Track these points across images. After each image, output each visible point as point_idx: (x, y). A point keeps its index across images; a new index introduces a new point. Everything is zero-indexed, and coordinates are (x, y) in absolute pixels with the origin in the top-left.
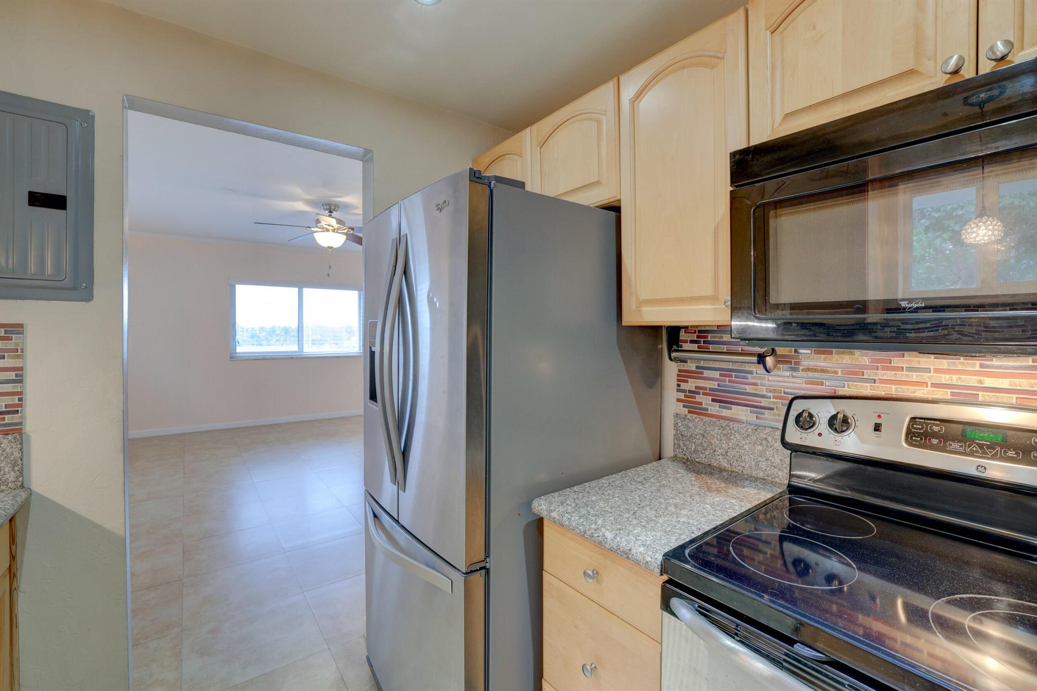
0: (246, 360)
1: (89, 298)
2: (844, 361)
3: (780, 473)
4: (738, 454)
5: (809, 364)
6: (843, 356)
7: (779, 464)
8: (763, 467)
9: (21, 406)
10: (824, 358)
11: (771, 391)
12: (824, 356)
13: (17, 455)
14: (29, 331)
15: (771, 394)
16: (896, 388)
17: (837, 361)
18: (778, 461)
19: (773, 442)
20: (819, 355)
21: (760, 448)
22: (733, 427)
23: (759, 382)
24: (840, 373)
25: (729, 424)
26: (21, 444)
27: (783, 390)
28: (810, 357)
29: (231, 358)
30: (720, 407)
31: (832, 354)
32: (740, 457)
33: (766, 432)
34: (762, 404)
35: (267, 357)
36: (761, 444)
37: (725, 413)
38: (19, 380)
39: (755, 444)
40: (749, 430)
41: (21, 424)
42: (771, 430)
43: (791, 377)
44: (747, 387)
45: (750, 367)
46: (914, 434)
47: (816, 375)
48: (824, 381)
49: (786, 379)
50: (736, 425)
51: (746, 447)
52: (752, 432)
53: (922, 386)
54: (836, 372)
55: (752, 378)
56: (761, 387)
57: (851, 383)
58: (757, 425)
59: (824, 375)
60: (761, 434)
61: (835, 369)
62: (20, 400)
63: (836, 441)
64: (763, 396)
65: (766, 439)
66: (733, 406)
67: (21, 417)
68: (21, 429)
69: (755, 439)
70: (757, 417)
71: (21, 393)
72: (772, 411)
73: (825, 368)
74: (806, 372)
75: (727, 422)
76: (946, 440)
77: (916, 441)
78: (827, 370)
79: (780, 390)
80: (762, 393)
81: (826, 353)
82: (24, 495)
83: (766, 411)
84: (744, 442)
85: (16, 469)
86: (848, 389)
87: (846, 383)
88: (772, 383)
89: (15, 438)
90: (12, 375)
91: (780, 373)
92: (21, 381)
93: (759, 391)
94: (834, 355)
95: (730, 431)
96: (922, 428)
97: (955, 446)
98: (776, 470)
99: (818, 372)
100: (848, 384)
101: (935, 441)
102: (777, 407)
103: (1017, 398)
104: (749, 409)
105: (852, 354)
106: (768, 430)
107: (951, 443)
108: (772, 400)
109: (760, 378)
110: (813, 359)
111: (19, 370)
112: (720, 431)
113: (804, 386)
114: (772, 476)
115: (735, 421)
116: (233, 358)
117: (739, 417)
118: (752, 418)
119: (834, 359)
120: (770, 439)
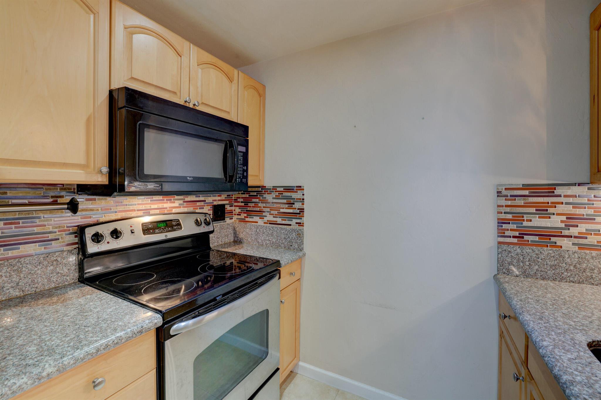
2: (102, 204)
3: (68, 278)
4: (30, 280)
5: (83, 207)
6: (101, 201)
7: (67, 273)
8: (55, 280)
10: (91, 203)
11: (56, 228)
12: (92, 201)
15: (57, 230)
16: (125, 214)
17: (99, 204)
18: (67, 271)
19: (62, 260)
20: (89, 202)
21: (52, 267)
22: (24, 262)
23: (46, 223)
24: (100, 210)
25: (20, 260)
27: (66, 225)
28: (83, 203)
30: (4, 250)
31: (96, 200)
32: (33, 281)
33: (56, 255)
34: (50, 238)
36: (52, 265)
37: (10, 254)
39: (47, 267)
40: (41, 259)
42: (60, 253)
43: (71, 217)
44: (35, 229)
45: (38, 214)
46: (144, 230)
47: (87, 213)
48: (92, 216)
49: (68, 218)
50: (27, 260)
51: (39, 272)
52: (44, 259)
53: (133, 211)
54: (98, 210)
55: (39, 222)
56: (49, 226)
57: (106, 214)
58: (47, 253)
59: (91, 213)
60: (52, 258)
61: (98, 208)
63: (117, 243)
64: (50, 232)
65: (56, 260)
66: (20, 246)
69: (47, 263)
70: (45, 248)
72: (58, 241)
73: (92, 209)
74: (81, 212)
75: (17, 259)
76: (154, 230)
77: (146, 233)
78: (93, 209)
79: (64, 226)
80: (49, 230)
81: (92, 200)
83: (53, 242)
84: (36, 269)
86: (104, 218)
87: (103, 215)
88: (57, 222)
91: (63, 215)
93: (46, 230)
94: (97, 201)
95: (21, 266)
96: (146, 227)
97: (157, 231)
98: (65, 277)
99: (88, 211)
100: (104, 215)
101: (151, 231)
102: (61, 237)
103: (159, 211)
104: (37, 244)
105: (106, 199)
106: (57, 254)
107: (155, 230)
108: (57, 233)
109: (47, 221)
110: (85, 204)
112: (9, 269)
113: (80, 220)
114: (62, 282)
115: (26, 257)
117: (28, 253)
118: (42, 250)
119: (97, 203)
120: (59, 259)
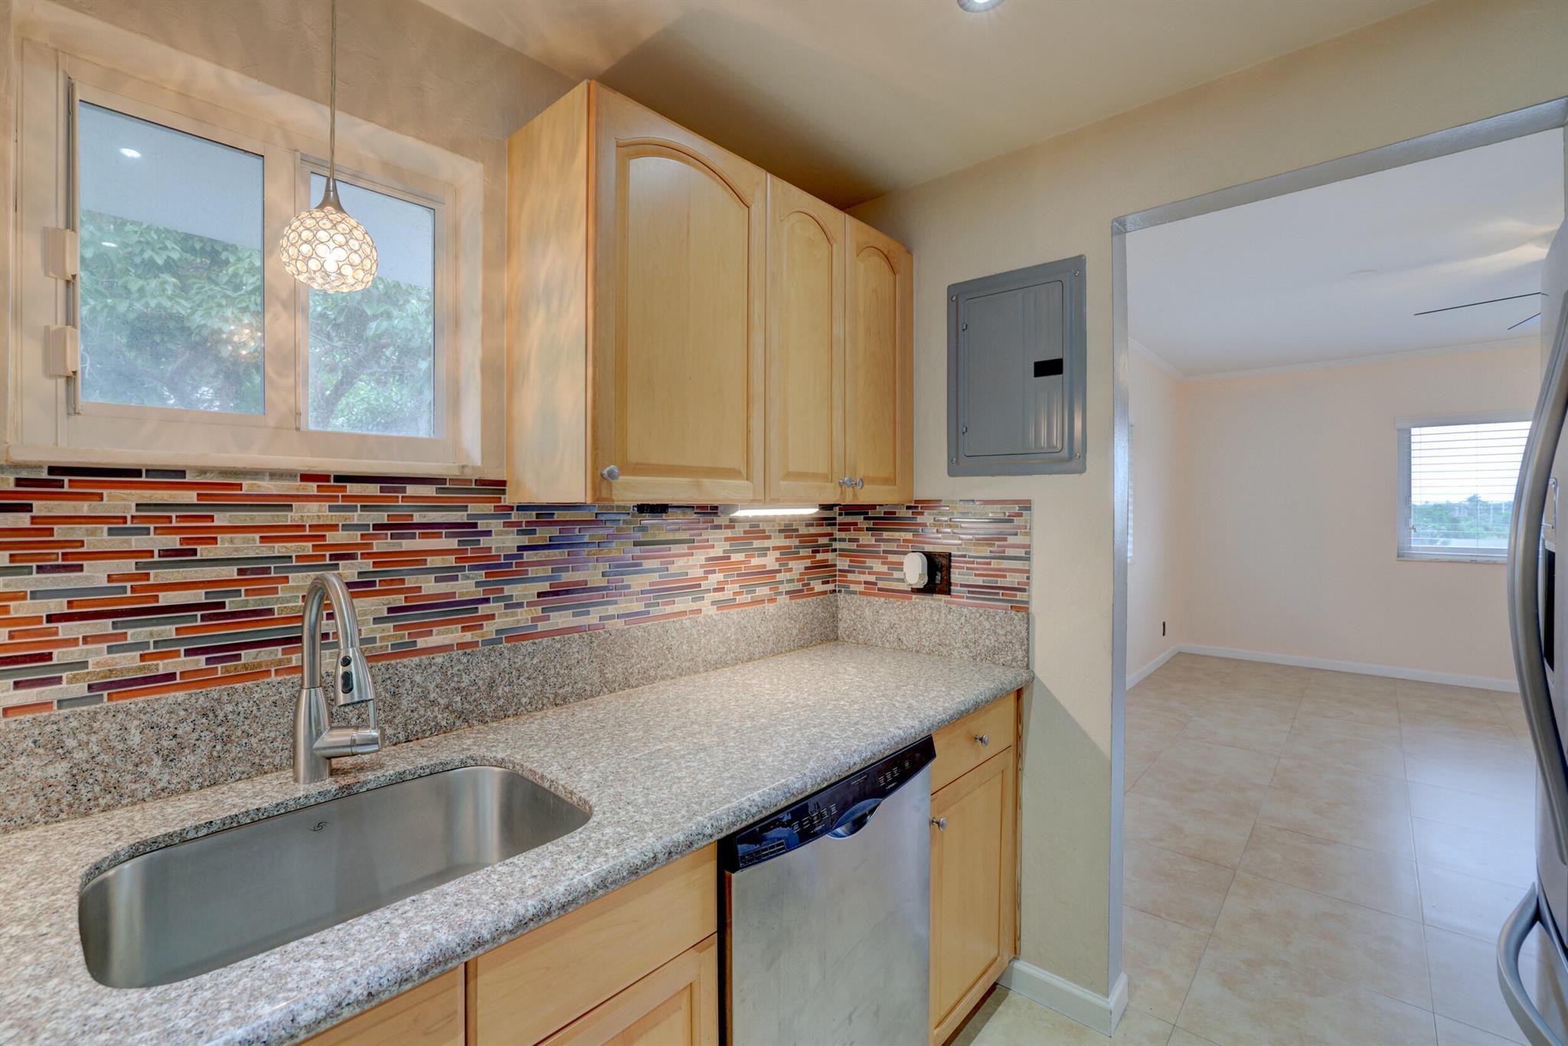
0: (1430, 561)
1: (1082, 470)
9: (1028, 584)
13: (1024, 634)
14: (1035, 507)
26: (1028, 623)
29: (1398, 556)
35: (1478, 559)
38: (1027, 558)
41: (1027, 602)
62: (1028, 578)
67: (1029, 596)
68: (1028, 608)
71: (1028, 571)
82: (1026, 676)
85: (1023, 648)
89: (1023, 616)
90: (1021, 553)
92: (1028, 559)
111: (1027, 547)
116: (1403, 556)
